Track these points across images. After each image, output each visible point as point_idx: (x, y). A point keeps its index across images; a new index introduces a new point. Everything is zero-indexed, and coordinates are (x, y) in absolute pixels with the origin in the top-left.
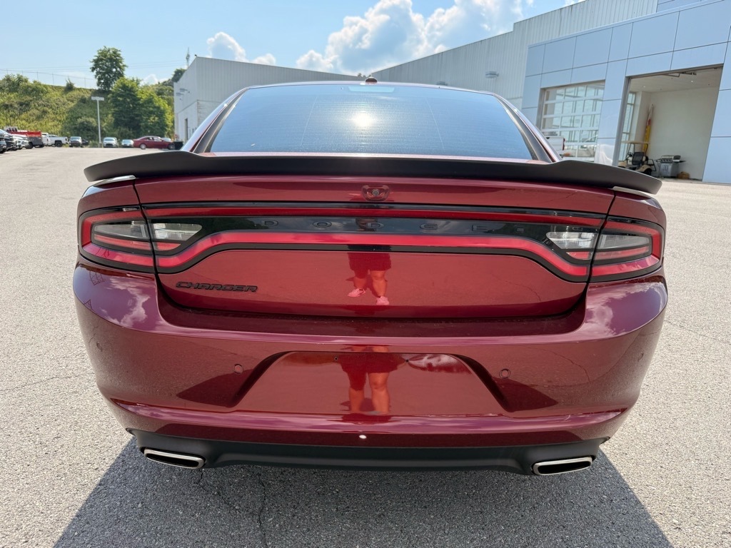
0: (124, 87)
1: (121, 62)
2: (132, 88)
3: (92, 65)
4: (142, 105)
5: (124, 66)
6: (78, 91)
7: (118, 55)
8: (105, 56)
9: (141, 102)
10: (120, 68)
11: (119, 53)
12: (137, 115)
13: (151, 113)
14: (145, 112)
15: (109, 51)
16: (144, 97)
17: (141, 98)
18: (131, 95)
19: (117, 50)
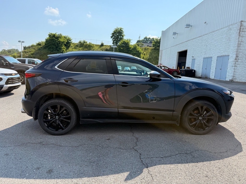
0: (124, 42)
2: (128, 43)
3: (111, 35)
4: (131, 51)
6: (105, 46)
7: (122, 31)
8: (117, 31)
10: (122, 36)
13: (135, 54)
15: (118, 29)
16: (132, 47)
18: (127, 46)
19: (122, 29)
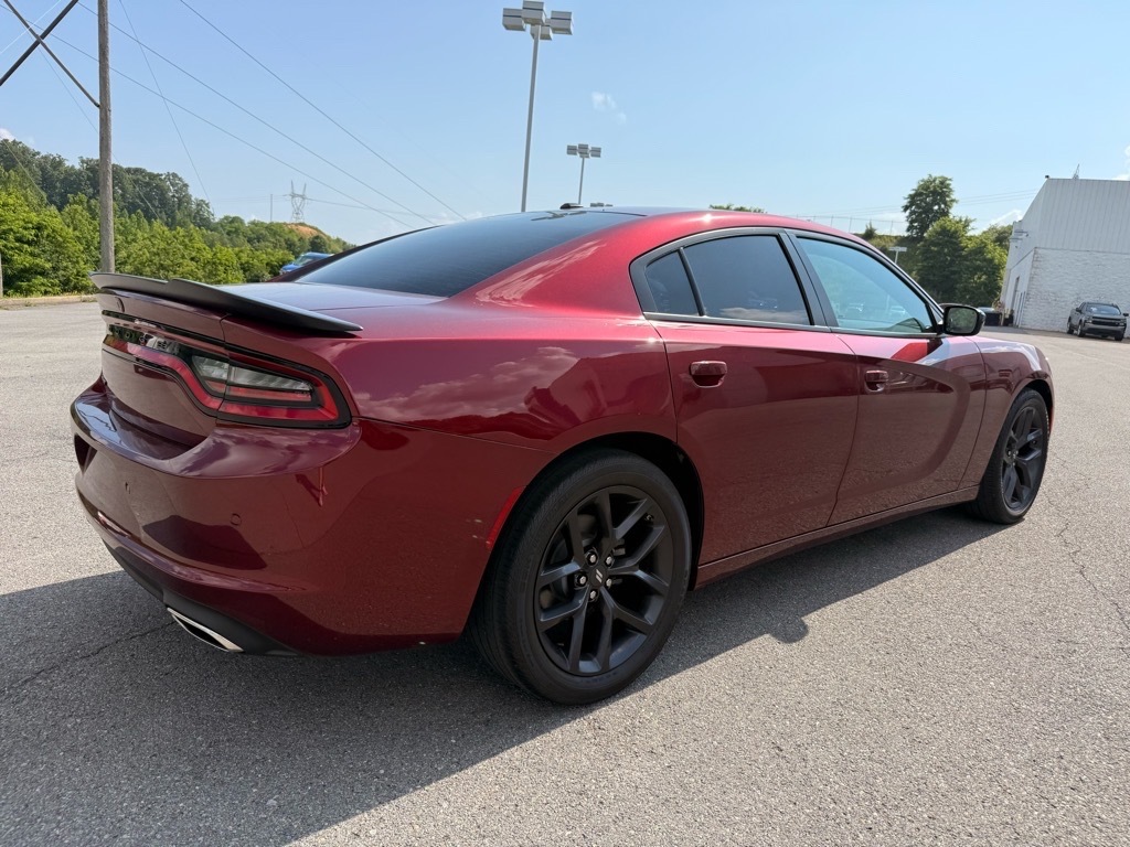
0: (944, 231)
1: (948, 196)
2: (956, 232)
3: (905, 202)
4: (966, 258)
5: (953, 201)
6: (879, 240)
7: (947, 186)
8: (928, 188)
9: (964, 253)
10: (945, 204)
11: (948, 182)
12: (954, 273)
13: (978, 269)
14: (968, 267)
15: (934, 181)
16: (971, 245)
17: (967, 247)
18: (952, 243)
19: (946, 179)
